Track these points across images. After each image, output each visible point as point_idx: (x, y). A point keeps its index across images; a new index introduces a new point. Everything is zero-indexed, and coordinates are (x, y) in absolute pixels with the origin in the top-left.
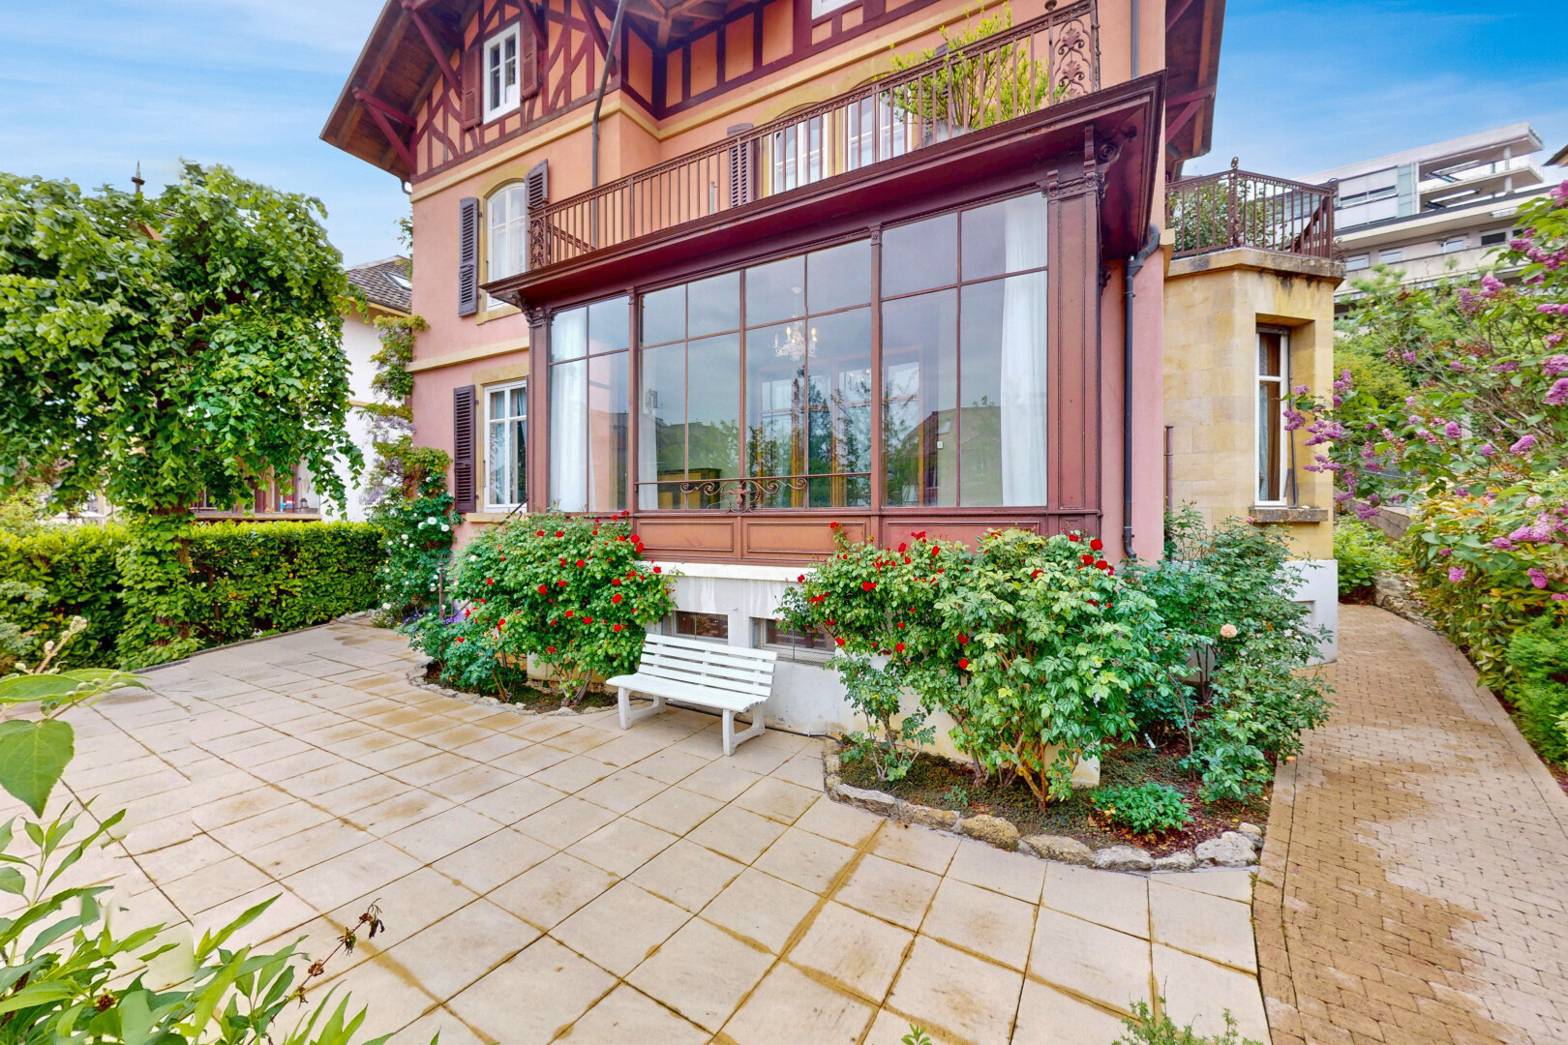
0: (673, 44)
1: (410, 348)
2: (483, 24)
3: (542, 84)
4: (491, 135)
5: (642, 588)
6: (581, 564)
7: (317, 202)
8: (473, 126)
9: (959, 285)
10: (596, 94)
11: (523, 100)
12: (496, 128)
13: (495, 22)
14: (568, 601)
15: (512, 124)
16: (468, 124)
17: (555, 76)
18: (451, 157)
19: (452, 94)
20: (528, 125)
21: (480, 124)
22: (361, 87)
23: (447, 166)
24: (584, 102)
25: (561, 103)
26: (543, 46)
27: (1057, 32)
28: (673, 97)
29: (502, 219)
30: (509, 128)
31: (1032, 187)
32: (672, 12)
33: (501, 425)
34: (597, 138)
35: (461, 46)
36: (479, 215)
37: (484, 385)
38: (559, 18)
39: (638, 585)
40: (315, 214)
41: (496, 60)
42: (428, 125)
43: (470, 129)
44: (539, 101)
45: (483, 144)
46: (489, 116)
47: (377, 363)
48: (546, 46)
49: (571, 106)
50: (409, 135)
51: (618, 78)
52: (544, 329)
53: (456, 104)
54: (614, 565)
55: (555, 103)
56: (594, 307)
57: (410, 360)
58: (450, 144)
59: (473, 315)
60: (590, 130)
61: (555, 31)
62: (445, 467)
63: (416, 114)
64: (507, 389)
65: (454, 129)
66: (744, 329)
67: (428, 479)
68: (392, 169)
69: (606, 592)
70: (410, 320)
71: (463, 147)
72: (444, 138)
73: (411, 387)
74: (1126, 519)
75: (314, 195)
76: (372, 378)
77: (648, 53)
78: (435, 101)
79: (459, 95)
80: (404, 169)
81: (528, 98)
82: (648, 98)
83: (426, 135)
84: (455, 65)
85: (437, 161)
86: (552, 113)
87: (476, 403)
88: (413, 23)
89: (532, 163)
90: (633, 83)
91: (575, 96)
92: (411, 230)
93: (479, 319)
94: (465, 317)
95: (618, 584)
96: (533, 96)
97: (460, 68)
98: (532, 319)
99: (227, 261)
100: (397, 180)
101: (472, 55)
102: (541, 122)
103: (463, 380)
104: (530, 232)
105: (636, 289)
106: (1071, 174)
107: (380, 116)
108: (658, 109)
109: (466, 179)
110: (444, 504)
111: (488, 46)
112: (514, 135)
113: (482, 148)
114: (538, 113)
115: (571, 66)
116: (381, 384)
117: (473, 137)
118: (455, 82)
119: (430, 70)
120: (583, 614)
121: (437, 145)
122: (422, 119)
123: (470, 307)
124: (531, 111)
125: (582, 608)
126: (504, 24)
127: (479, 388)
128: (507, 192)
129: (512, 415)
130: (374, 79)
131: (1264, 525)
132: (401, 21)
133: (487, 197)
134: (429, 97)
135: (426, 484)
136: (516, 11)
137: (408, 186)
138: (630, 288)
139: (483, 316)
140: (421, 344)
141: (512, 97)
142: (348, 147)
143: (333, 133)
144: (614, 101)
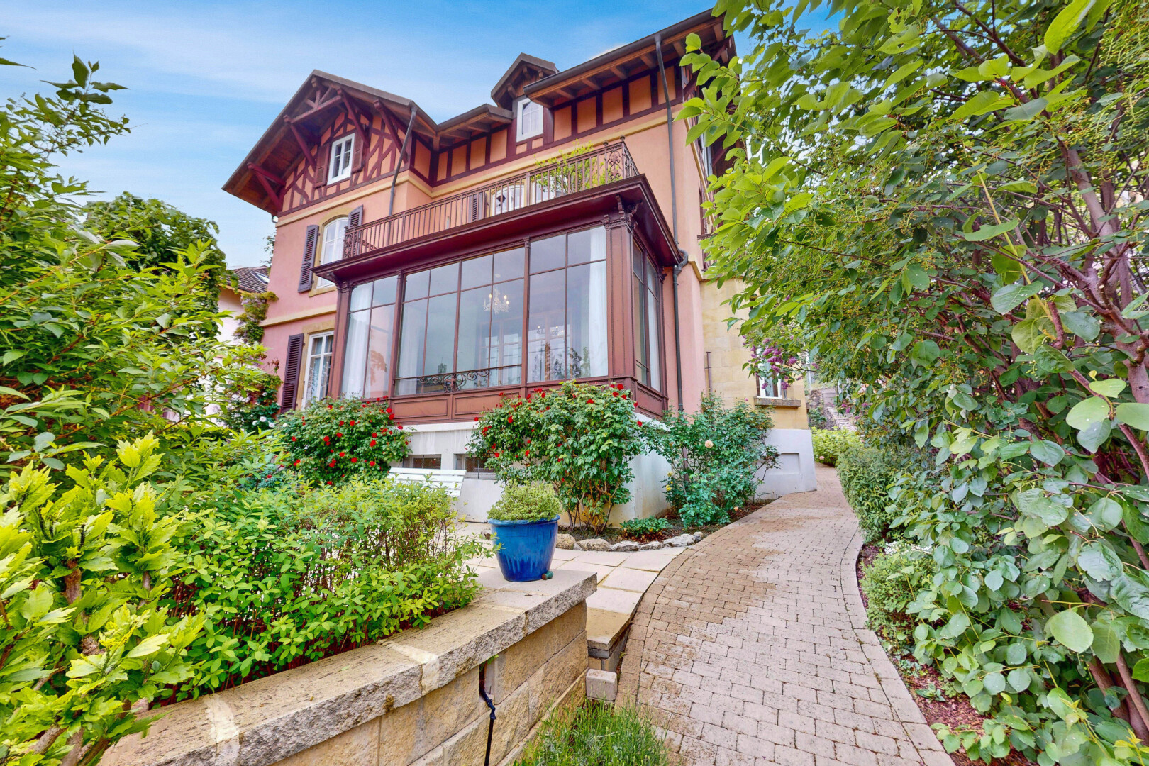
0: (442, 150)
1: (264, 312)
2: (333, 133)
3: (364, 166)
4: (331, 191)
5: (390, 439)
6: (353, 424)
7: (213, 224)
8: (320, 185)
9: (567, 267)
10: (394, 172)
11: (353, 173)
12: (335, 187)
13: (341, 132)
14: (342, 448)
15: (344, 186)
16: (317, 185)
17: (372, 162)
18: (305, 202)
19: (310, 169)
20: (354, 186)
21: (325, 185)
22: (253, 162)
23: (302, 207)
24: (387, 176)
25: (374, 175)
26: (367, 145)
27: (607, 156)
28: (442, 176)
29: (333, 237)
30: (342, 188)
31: (598, 223)
32: (440, 133)
33: (318, 359)
34: (394, 194)
35: (319, 143)
36: (318, 235)
37: (310, 334)
38: (377, 132)
39: (388, 438)
40: (211, 231)
41: (339, 151)
42: (293, 185)
43: (318, 188)
44: (362, 174)
45: (325, 195)
46: (331, 181)
47: (239, 321)
48: (369, 145)
49: (379, 177)
50: (280, 190)
51: (408, 164)
52: (347, 294)
53: (312, 174)
54: (374, 425)
55: (371, 175)
56: (378, 282)
57: (263, 319)
58: (305, 195)
59: (308, 291)
60: (390, 190)
61: (375, 139)
62: (277, 386)
63: (286, 179)
64: (324, 336)
65: (309, 187)
66: (460, 291)
67: (264, 394)
68: (266, 208)
69: (367, 441)
70: (264, 294)
71: (313, 197)
72: (302, 192)
73: (261, 336)
74: (680, 400)
75: (212, 220)
76: (234, 329)
77: (428, 153)
78: (300, 170)
79: (314, 169)
80: (275, 209)
81: (356, 172)
82: (426, 176)
83: (290, 191)
84: (313, 154)
85: (296, 204)
86: (368, 180)
87: (303, 344)
88: (290, 131)
89: (354, 207)
90: (417, 167)
91: (383, 172)
92: (273, 243)
93: (311, 294)
94: (302, 293)
95: (375, 436)
96: (359, 171)
97: (316, 155)
98: (340, 290)
99: (151, 249)
100: (270, 215)
101: (324, 149)
102: (361, 185)
103: (295, 330)
104: (345, 241)
105: (402, 271)
106: (615, 218)
107: (263, 178)
108: (432, 182)
109: (313, 215)
110: (273, 410)
111: (335, 145)
112: (345, 191)
113: (325, 198)
114: (360, 180)
115: (382, 157)
116: (240, 333)
117: (320, 192)
118: (313, 162)
119: (298, 155)
120: (351, 456)
121: (297, 196)
122: (289, 181)
123: (306, 286)
124: (357, 179)
125: (351, 452)
126: (345, 134)
127: (306, 335)
128: (337, 222)
129: (326, 351)
130: (261, 159)
131: (764, 407)
132: (283, 129)
133: (325, 224)
134: (296, 170)
135: (262, 397)
136: (353, 127)
137: (276, 219)
138: (399, 270)
139: (314, 292)
140: (271, 309)
141: (346, 173)
142: (240, 195)
143: (231, 187)
144: (405, 176)
